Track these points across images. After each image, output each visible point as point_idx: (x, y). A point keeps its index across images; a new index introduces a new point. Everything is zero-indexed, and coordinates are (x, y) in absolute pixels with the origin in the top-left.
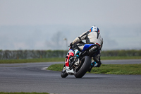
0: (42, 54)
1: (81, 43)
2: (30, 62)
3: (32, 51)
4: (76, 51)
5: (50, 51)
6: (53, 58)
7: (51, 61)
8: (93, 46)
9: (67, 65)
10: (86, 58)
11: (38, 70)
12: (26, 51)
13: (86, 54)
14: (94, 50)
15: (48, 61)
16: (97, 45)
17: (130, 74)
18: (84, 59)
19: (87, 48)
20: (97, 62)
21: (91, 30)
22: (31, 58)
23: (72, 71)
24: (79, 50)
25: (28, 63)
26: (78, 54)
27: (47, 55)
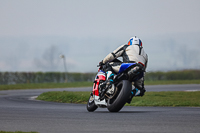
0: (29, 78)
1: (116, 61)
2: (13, 88)
3: (16, 74)
4: (109, 73)
5: (40, 74)
6: (45, 84)
7: (42, 87)
8: (134, 66)
9: (95, 93)
10: (124, 83)
11: (24, 100)
12: (7, 73)
13: (123, 78)
14: (135, 72)
15: (38, 88)
16: (140, 64)
17: (155, 106)
18: (121, 85)
19: (124, 69)
20: (139, 89)
21: (130, 43)
22: (14, 83)
23: (103, 102)
24: (114, 71)
25: (9, 91)
26: (112, 77)
27: (36, 80)
